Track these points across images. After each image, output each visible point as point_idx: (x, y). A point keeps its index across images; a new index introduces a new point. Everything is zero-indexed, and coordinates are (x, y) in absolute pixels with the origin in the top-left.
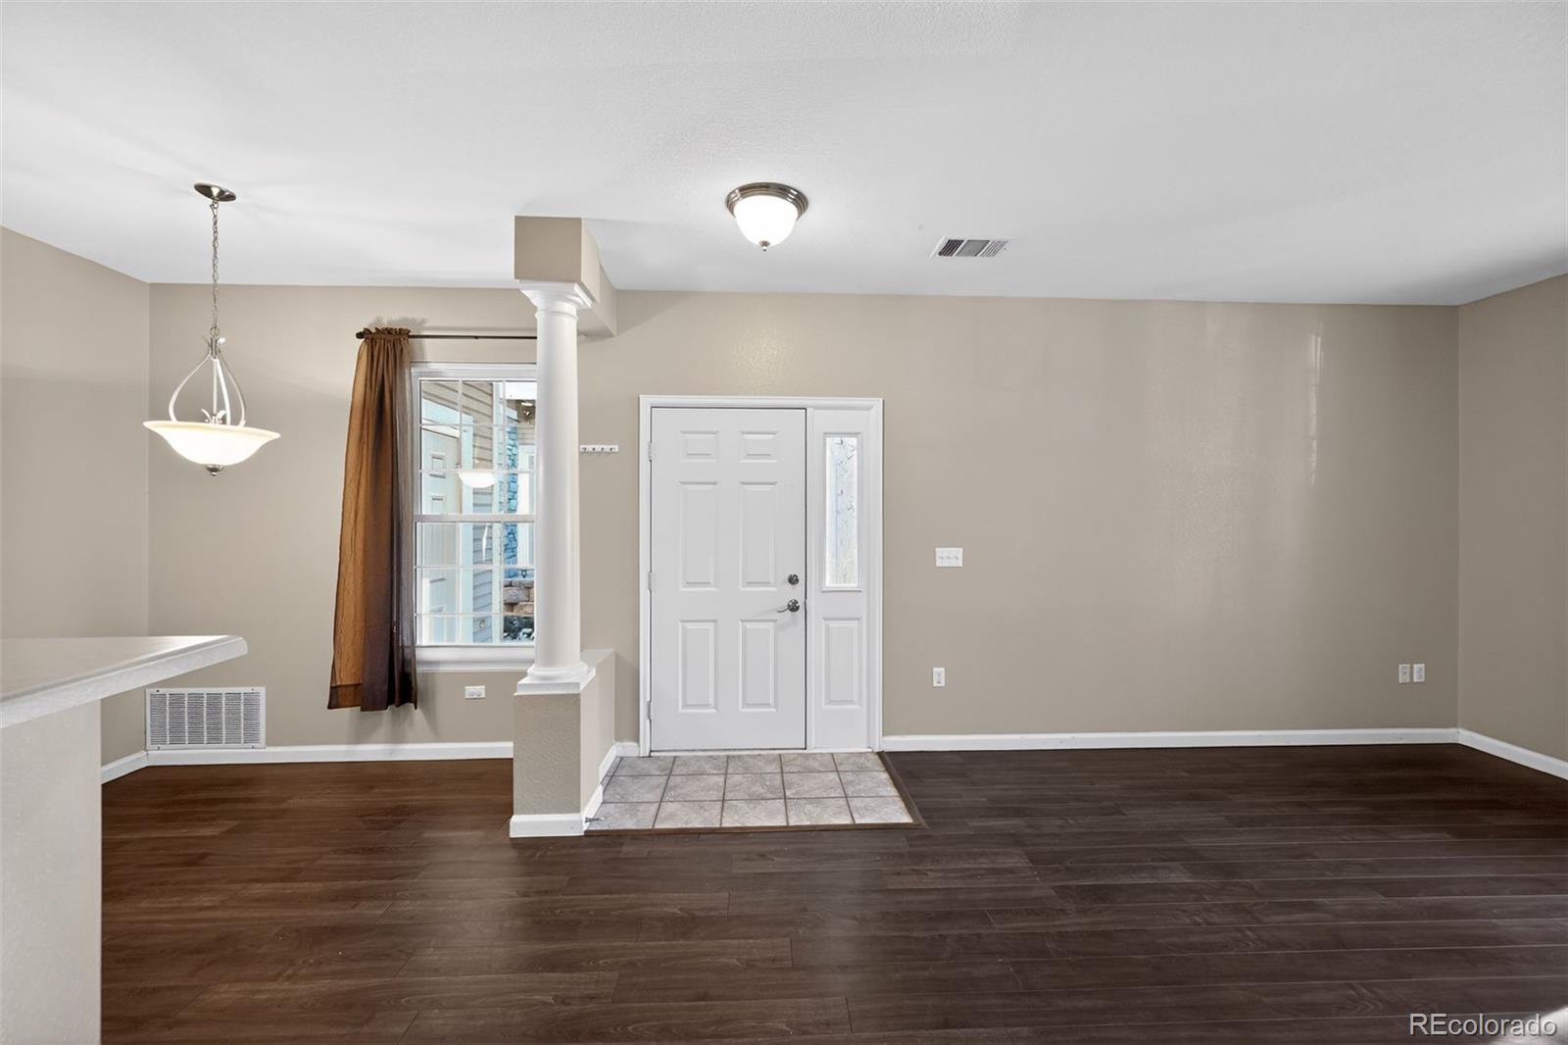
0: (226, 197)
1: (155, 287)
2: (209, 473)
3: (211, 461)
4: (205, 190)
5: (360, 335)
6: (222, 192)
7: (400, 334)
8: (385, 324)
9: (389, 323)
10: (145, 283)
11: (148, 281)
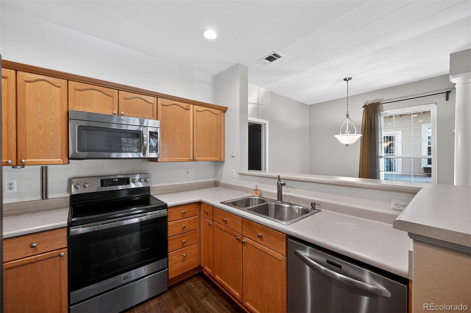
0: (350, 79)
1: (311, 106)
2: (346, 146)
3: (347, 143)
4: (345, 80)
5: (363, 107)
6: (349, 78)
7: (377, 104)
8: (370, 102)
9: (371, 102)
10: (307, 105)
11: (309, 105)
